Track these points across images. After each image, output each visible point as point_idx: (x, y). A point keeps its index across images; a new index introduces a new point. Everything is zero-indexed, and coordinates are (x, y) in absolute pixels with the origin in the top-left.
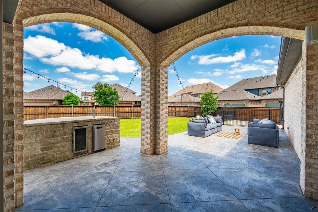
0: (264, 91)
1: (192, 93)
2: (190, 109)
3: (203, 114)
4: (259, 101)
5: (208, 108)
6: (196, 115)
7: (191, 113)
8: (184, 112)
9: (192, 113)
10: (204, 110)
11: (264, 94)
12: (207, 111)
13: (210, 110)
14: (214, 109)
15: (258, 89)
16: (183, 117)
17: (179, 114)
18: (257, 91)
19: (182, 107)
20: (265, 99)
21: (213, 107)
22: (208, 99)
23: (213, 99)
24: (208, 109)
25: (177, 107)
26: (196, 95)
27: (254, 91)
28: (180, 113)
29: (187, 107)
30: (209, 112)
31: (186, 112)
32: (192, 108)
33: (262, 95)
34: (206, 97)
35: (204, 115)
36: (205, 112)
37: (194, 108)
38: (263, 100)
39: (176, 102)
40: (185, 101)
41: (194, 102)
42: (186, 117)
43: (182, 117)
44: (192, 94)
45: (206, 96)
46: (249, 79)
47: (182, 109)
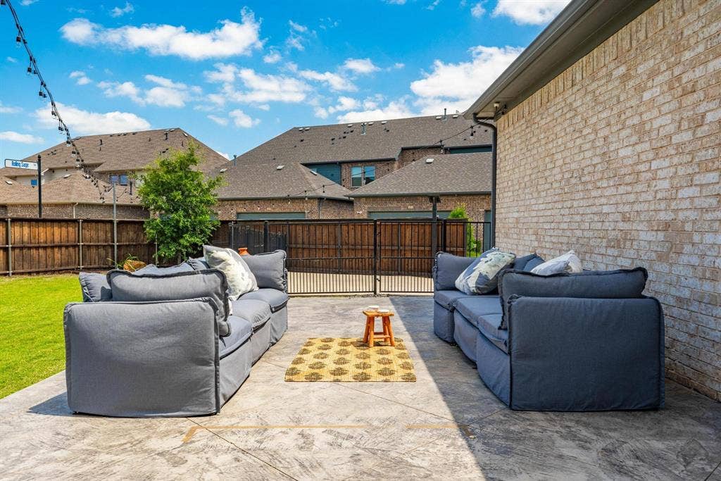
0: (357, 172)
1: (98, 165)
2: (89, 234)
3: (156, 256)
4: (348, 203)
5: (176, 226)
6: (121, 259)
7: (94, 251)
8: (60, 247)
9: (102, 251)
10: (161, 233)
11: (356, 182)
12: (175, 240)
13: (187, 236)
14: (202, 232)
15: (341, 163)
16: (53, 272)
17: (31, 260)
18: (335, 171)
19: (45, 221)
20: (367, 197)
21: (201, 223)
22: (179, 187)
23: (199, 185)
24: (179, 232)
25: (14, 220)
26: (117, 176)
27: (330, 169)
28: (34, 252)
29: (75, 221)
30: (182, 241)
31: (67, 247)
32: (100, 225)
33: (351, 185)
34: (167, 178)
35: (160, 258)
36: (162, 242)
37: (108, 226)
38: (359, 197)
39: (13, 205)
40: (62, 200)
41: (111, 206)
42: (67, 271)
43: (45, 272)
44: (98, 169)
45: (168, 172)
46: (311, 128)
47: (43, 234)
